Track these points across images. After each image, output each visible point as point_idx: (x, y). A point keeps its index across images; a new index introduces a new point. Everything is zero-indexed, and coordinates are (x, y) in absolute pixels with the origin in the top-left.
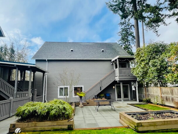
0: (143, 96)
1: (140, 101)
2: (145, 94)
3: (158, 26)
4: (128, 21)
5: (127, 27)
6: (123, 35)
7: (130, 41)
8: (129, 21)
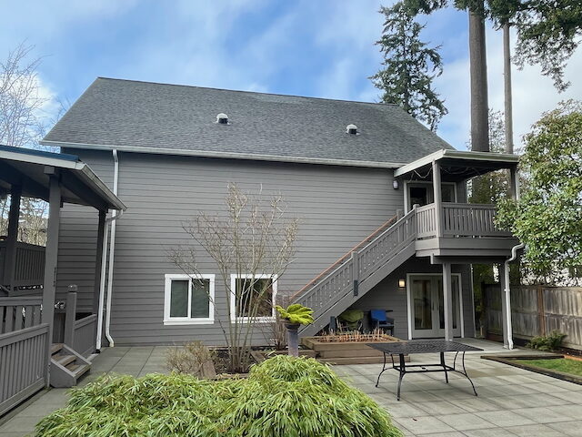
0: (526, 322)
1: (518, 342)
2: (534, 317)
3: (569, 50)
4: (411, 35)
5: (408, 57)
6: (393, 86)
7: (416, 112)
8: (415, 33)
